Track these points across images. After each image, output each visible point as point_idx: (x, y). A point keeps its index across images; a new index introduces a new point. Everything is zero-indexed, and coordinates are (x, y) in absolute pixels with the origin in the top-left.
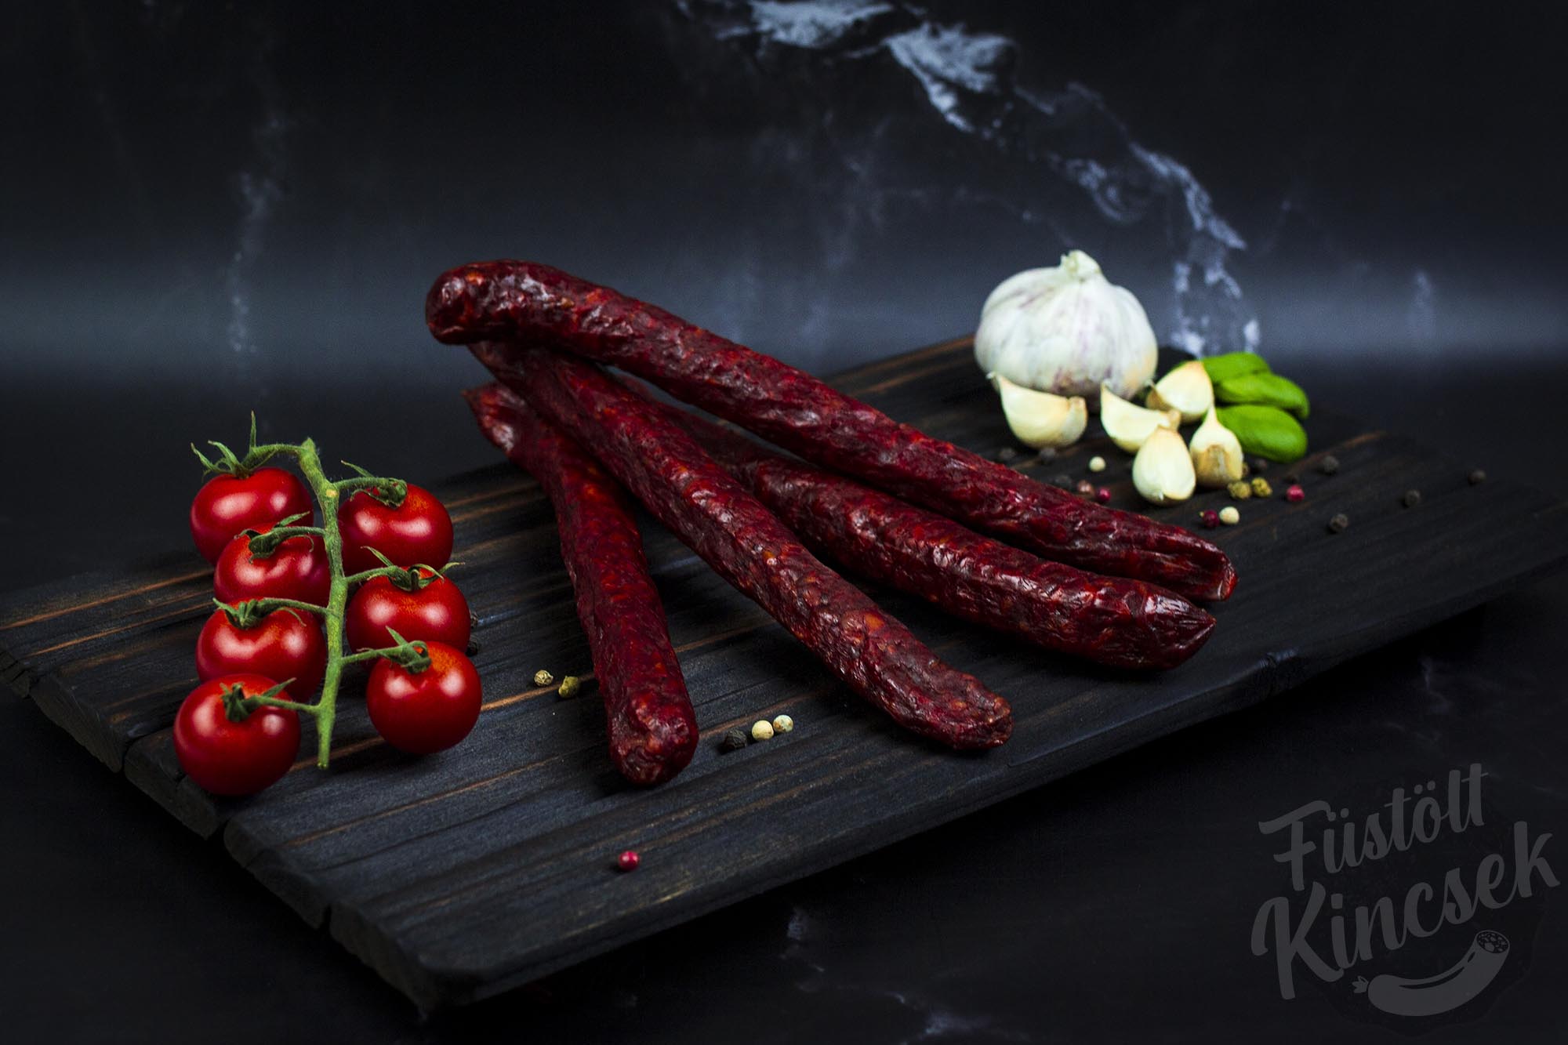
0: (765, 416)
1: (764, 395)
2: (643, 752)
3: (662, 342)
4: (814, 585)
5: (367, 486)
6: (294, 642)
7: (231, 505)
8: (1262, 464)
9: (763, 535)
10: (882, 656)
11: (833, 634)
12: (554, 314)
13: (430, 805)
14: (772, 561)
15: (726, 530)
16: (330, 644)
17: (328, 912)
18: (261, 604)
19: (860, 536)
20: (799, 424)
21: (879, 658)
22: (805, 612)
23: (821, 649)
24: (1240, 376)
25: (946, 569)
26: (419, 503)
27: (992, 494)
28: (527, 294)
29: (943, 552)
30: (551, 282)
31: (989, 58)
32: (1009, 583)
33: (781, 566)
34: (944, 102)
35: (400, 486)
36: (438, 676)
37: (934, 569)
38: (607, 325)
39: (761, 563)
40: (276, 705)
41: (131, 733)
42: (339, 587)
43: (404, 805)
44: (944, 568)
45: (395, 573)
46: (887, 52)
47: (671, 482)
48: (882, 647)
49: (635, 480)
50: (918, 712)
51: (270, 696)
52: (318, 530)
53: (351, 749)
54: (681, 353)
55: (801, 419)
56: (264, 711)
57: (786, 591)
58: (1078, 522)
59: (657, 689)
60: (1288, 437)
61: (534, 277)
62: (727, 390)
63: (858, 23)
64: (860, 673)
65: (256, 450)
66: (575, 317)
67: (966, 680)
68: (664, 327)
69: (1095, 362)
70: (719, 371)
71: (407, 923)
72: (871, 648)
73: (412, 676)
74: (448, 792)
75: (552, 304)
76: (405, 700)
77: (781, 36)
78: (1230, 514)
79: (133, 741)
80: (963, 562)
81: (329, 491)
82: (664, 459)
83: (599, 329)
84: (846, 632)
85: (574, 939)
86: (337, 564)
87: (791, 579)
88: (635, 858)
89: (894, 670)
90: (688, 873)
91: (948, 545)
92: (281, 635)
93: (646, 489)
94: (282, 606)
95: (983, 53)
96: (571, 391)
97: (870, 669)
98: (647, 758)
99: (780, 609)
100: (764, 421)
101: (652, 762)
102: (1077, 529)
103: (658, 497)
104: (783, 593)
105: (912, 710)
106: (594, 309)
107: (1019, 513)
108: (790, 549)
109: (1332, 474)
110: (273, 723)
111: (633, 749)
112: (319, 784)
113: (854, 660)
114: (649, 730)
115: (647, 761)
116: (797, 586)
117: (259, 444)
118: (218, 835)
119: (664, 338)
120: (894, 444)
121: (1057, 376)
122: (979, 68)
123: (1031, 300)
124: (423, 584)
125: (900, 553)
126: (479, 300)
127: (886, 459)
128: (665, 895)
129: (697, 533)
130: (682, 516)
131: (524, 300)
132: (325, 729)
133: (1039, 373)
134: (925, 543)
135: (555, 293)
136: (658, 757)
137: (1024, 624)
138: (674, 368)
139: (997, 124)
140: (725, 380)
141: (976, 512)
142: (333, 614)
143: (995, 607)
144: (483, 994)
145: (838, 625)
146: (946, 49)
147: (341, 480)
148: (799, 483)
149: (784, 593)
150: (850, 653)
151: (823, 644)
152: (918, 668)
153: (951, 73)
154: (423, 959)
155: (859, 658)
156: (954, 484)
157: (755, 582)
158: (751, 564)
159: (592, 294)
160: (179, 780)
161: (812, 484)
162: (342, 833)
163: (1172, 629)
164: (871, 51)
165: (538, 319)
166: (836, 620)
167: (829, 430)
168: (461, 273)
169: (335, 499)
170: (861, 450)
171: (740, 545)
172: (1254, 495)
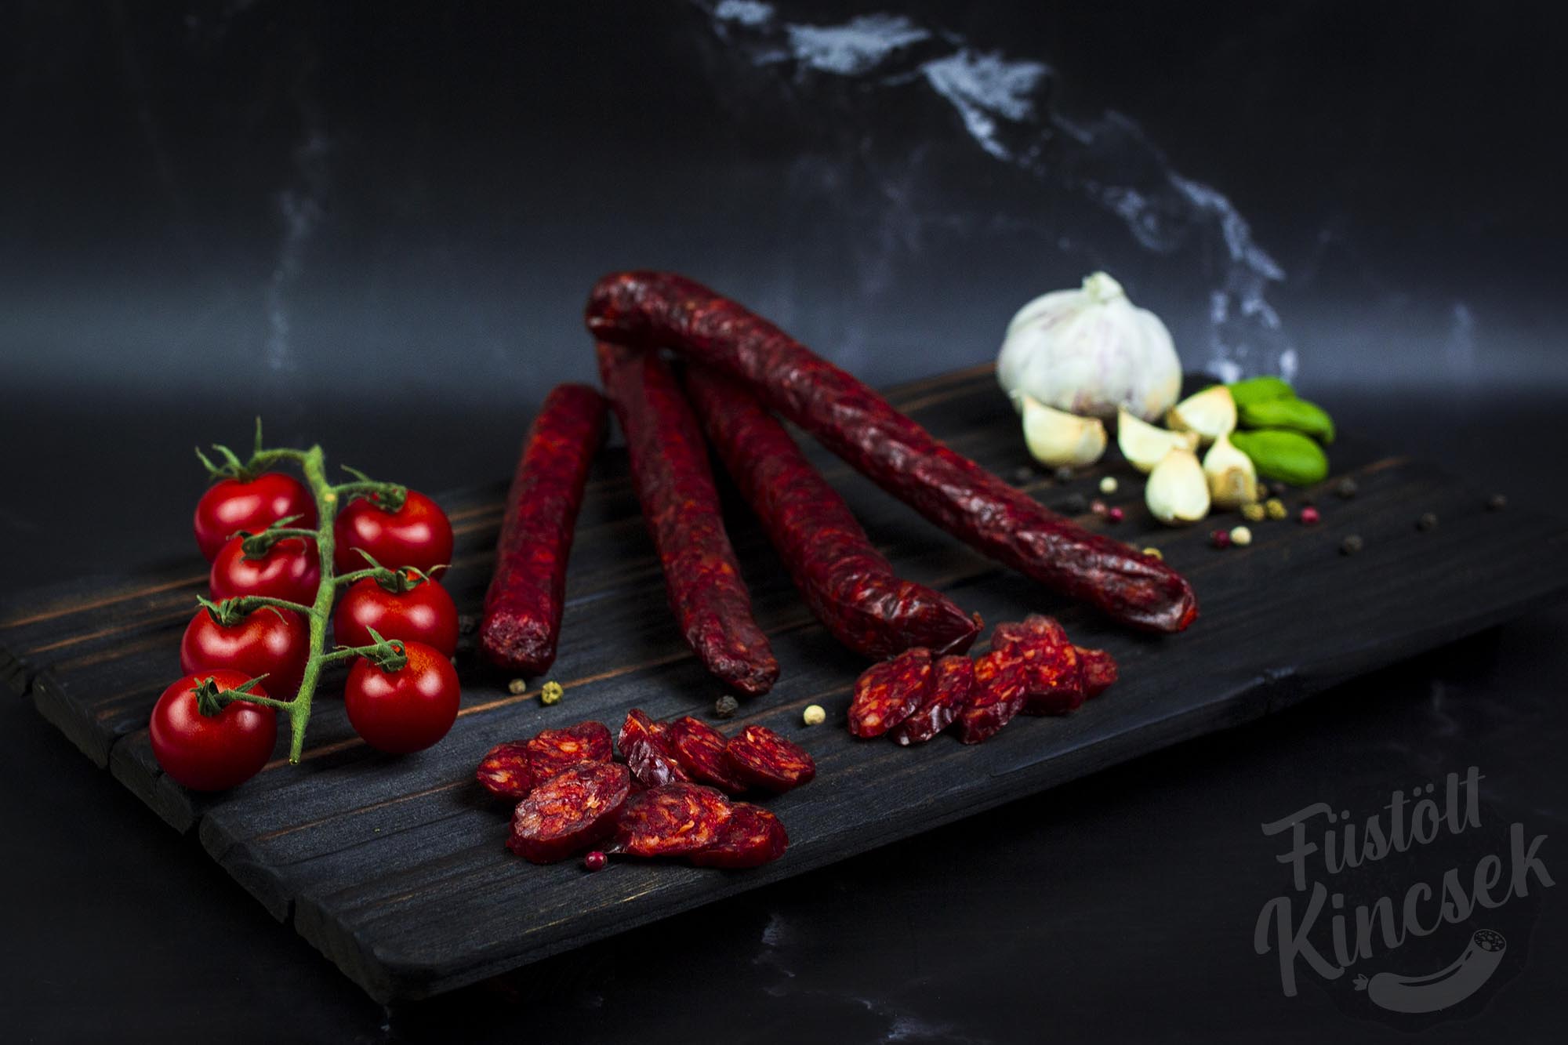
5: (366, 491)
6: (277, 641)
7: (235, 509)
8: (1279, 487)
13: (404, 803)
16: (312, 642)
17: (292, 906)
18: (244, 602)
24: (1264, 400)
26: (417, 508)
31: (1026, 86)
34: (981, 129)
35: (399, 492)
36: (414, 676)
40: (249, 701)
41: (117, 729)
42: (327, 588)
43: (378, 803)
45: (381, 575)
46: (924, 80)
51: (243, 692)
52: (311, 532)
53: (332, 748)
56: (238, 706)
60: (1307, 461)
63: (896, 51)
65: (260, 455)
69: (1113, 385)
71: (366, 917)
73: (389, 675)
74: (424, 791)
76: (381, 700)
77: (819, 61)
78: (1241, 534)
79: (118, 737)
81: (328, 496)
85: (534, 935)
86: (328, 564)
88: (601, 857)
90: (654, 874)
92: (264, 633)
94: (265, 604)
95: (1020, 81)
109: (1349, 498)
110: (249, 718)
112: (297, 781)
117: (264, 448)
118: (194, 829)
121: (1077, 397)
122: (1018, 96)
123: (1054, 321)
124: (410, 585)
128: (629, 895)
132: (299, 725)
133: (1060, 392)
139: (1035, 151)
142: (316, 613)
144: (439, 988)
146: (983, 77)
147: (340, 484)
153: (989, 100)
154: (379, 952)
160: (159, 774)
162: (313, 828)
164: (907, 77)
169: (333, 505)
172: (1268, 518)
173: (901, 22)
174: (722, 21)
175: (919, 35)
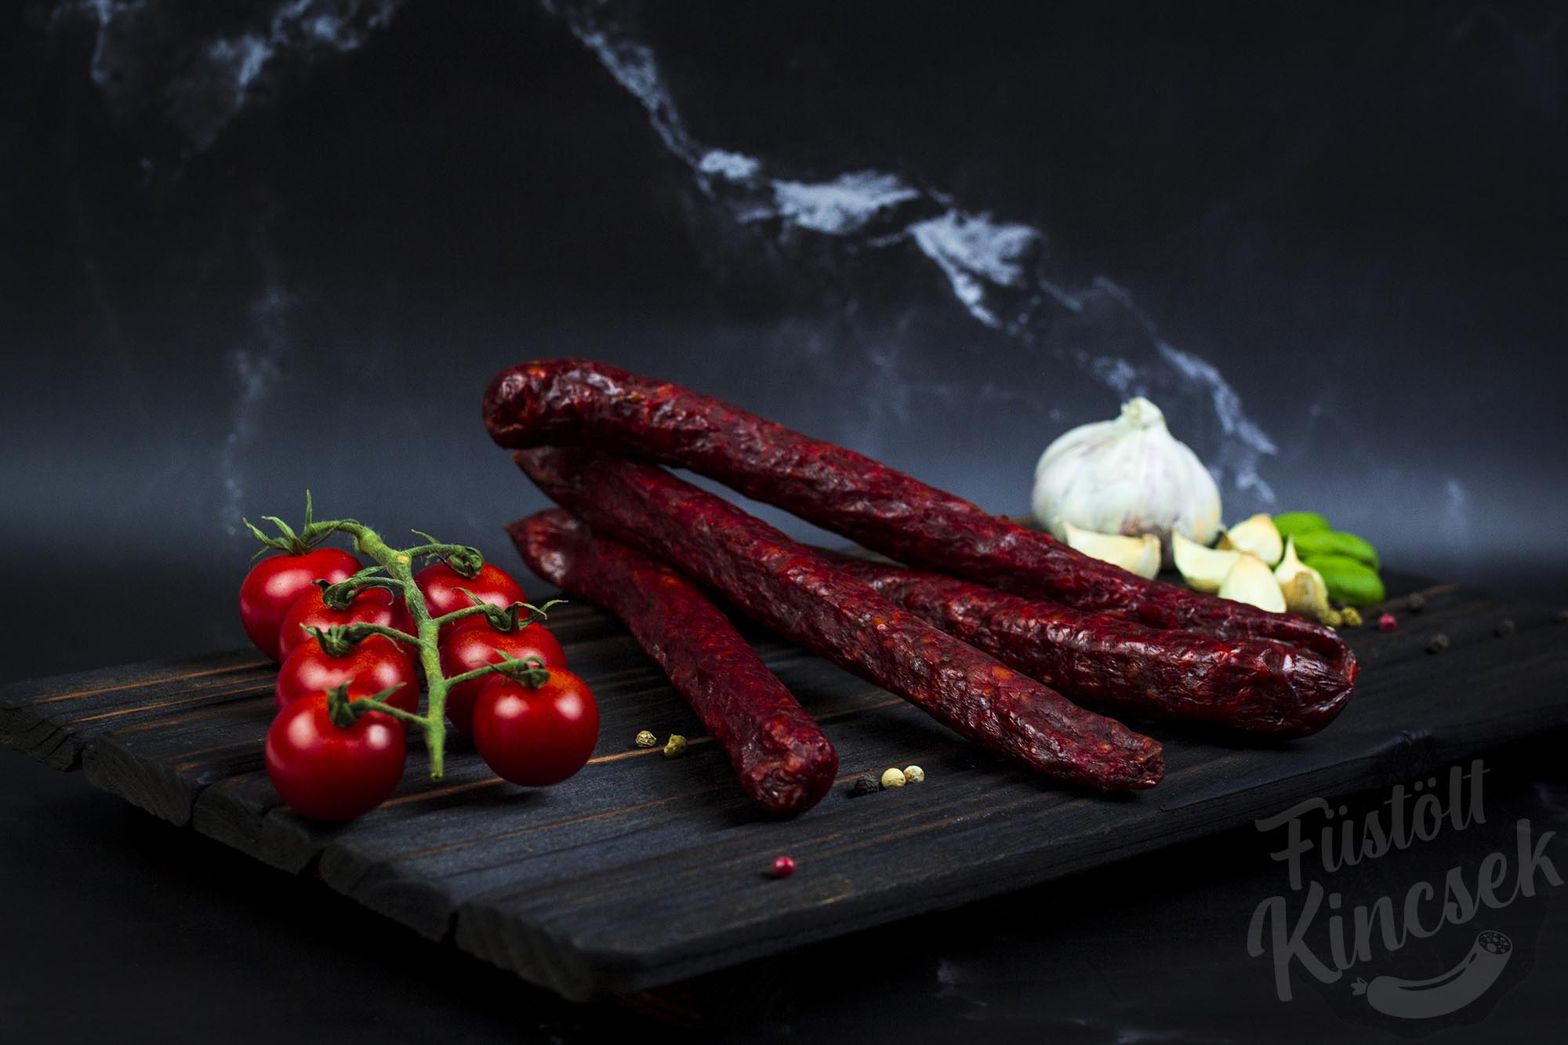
0: (852, 509)
1: (850, 486)
2: (782, 773)
3: (739, 436)
4: (932, 645)
5: (438, 554)
6: (387, 675)
7: (283, 583)
9: (870, 604)
10: (1015, 705)
11: (959, 689)
12: (623, 408)
14: (882, 627)
15: (827, 603)
16: (428, 670)
17: (452, 919)
18: (352, 627)
19: (962, 623)
20: (890, 515)
21: (1012, 706)
22: (925, 672)
23: (945, 708)
25: (1061, 645)
26: (495, 576)
27: (1098, 583)
28: (594, 388)
29: (1057, 628)
30: (618, 378)
31: (1015, 250)
32: (1133, 650)
33: (892, 630)
34: (969, 294)
35: (476, 556)
36: (554, 697)
37: (1049, 645)
38: (680, 418)
39: (870, 630)
40: (384, 713)
41: (201, 780)
42: (426, 626)
44: (1059, 643)
45: (491, 610)
46: (911, 241)
47: (762, 564)
48: (1014, 696)
49: (718, 571)
50: (1060, 755)
51: (378, 701)
52: (394, 581)
54: (760, 446)
55: (891, 510)
56: (368, 719)
57: (901, 654)
58: (1190, 609)
59: (790, 715)
60: (1365, 581)
61: (602, 372)
62: (811, 483)
63: (883, 209)
64: (992, 725)
65: (313, 525)
66: (646, 410)
67: (1110, 723)
68: (741, 421)
69: (1162, 509)
70: (802, 463)
71: (553, 914)
72: (1003, 698)
73: (526, 694)
74: (567, 821)
75: (622, 398)
76: (515, 723)
77: (804, 220)
79: (201, 789)
80: (1080, 636)
81: (400, 559)
82: (751, 542)
83: (671, 424)
84: (973, 685)
85: (738, 931)
86: (422, 610)
87: (905, 641)
88: (790, 862)
89: (1033, 717)
90: (847, 880)
91: (1062, 621)
92: (373, 664)
93: (731, 577)
94: (376, 631)
95: (1009, 244)
96: (641, 492)
97: (1004, 718)
98: (787, 779)
99: (894, 674)
100: (851, 514)
101: (790, 783)
102: (1189, 616)
103: (745, 583)
104: (899, 658)
105: (1054, 752)
106: (667, 402)
107: (1126, 602)
108: (899, 613)
111: (770, 773)
113: (984, 712)
114: (788, 749)
115: (787, 783)
116: (913, 648)
117: (315, 520)
118: (312, 866)
119: (741, 432)
120: (991, 534)
121: (1125, 522)
122: (1006, 260)
123: (1093, 448)
124: (522, 625)
125: (1008, 635)
126: (543, 394)
127: (982, 549)
128: (827, 897)
129: (792, 614)
130: (775, 598)
131: (591, 394)
132: (436, 741)
133: (1105, 520)
134: (1037, 622)
135: (623, 387)
136: (800, 776)
137: (1152, 691)
138: (753, 462)
139: (1023, 319)
140: (809, 472)
141: (1082, 602)
142: (427, 645)
143: (1118, 677)
145: (964, 679)
146: (972, 239)
147: (413, 547)
148: (889, 580)
149: (900, 656)
150: (979, 705)
151: (947, 700)
152: (1057, 714)
153: (977, 265)
154: (577, 942)
155: (990, 708)
156: (1057, 573)
157: (862, 652)
158: (859, 633)
159: (663, 388)
160: (263, 813)
161: (904, 580)
163: (1312, 688)
164: (896, 238)
165: (606, 414)
166: (960, 674)
167: (922, 521)
168: (523, 369)
169: (408, 564)
170: (956, 541)
171: (846, 616)
172: (1347, 621)
173: (889, 180)
174: (706, 175)
175: (908, 194)
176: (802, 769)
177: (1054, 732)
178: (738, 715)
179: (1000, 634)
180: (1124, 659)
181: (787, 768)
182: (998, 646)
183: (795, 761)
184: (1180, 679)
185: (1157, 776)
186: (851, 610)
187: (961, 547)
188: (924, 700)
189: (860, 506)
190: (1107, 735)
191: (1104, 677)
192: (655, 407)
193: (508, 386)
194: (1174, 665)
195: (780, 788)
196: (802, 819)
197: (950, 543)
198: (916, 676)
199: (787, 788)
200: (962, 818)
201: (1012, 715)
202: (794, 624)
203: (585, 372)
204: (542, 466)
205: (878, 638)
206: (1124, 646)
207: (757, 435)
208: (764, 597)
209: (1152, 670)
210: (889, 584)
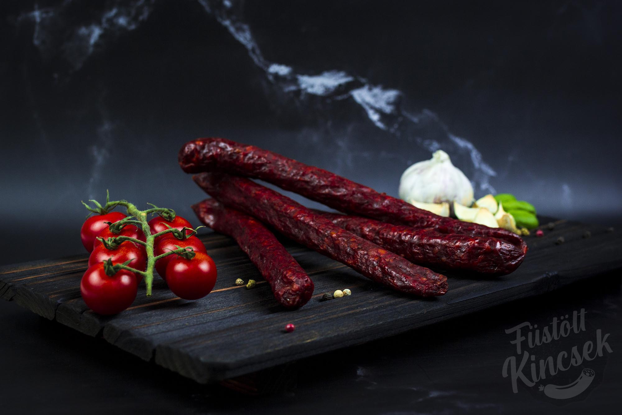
0: (324, 192)
1: (323, 183)
2: (291, 291)
3: (279, 165)
4: (354, 242)
5: (157, 212)
6: (132, 257)
7: (98, 226)
9: (330, 227)
10: (387, 264)
11: (365, 258)
12: (233, 156)
14: (334, 235)
15: (313, 227)
16: (148, 254)
17: (154, 351)
18: (118, 238)
19: (368, 235)
20: (339, 194)
21: (386, 264)
22: (351, 252)
23: (360, 266)
26: (180, 221)
27: (422, 218)
28: (222, 149)
29: (406, 235)
30: (231, 144)
31: (392, 98)
32: (436, 242)
33: (339, 236)
34: (375, 116)
35: (173, 213)
36: (198, 263)
37: (402, 242)
38: (255, 159)
39: (330, 237)
40: (127, 270)
41: (59, 301)
42: (150, 238)
44: (406, 241)
45: (175, 230)
46: (351, 96)
47: (287, 213)
48: (387, 260)
49: (271, 218)
50: (406, 283)
51: (124, 266)
52: (139, 222)
54: (287, 169)
55: (339, 192)
56: (122, 272)
57: (342, 246)
58: (459, 227)
59: (295, 268)
60: (531, 219)
61: (225, 142)
62: (307, 182)
63: (341, 85)
64: (379, 272)
65: (109, 203)
66: (242, 156)
67: (426, 269)
68: (280, 159)
69: (450, 193)
70: (304, 174)
72: (383, 261)
73: (187, 262)
74: (204, 313)
75: (232, 152)
77: (310, 89)
79: (60, 304)
80: (415, 238)
81: (142, 214)
82: (283, 205)
83: (252, 161)
84: (371, 256)
85: (270, 353)
86: (149, 232)
87: (344, 241)
88: (293, 326)
89: (395, 268)
90: (316, 333)
91: (408, 232)
92: (127, 252)
93: (276, 220)
94: (127, 239)
95: (389, 96)
96: (241, 188)
97: (383, 269)
98: (293, 293)
99: (340, 254)
100: (323, 194)
101: (294, 295)
102: (459, 230)
103: (281, 221)
104: (341, 247)
105: (403, 282)
106: (250, 153)
107: (434, 225)
108: (342, 230)
109: (554, 229)
110: (125, 279)
111: (286, 292)
113: (375, 267)
114: (293, 281)
115: (293, 295)
116: (347, 243)
117: (110, 201)
118: (101, 333)
119: (280, 163)
120: (379, 200)
121: (435, 199)
122: (389, 103)
123: (422, 171)
124: (187, 237)
125: (386, 238)
126: (201, 151)
127: (376, 206)
128: (308, 339)
129: (300, 232)
130: (293, 227)
131: (220, 151)
132: (149, 281)
133: (427, 198)
134: (397, 233)
135: (233, 147)
136: (298, 292)
137: (444, 258)
138: (284, 175)
139: (396, 126)
140: (307, 178)
141: (416, 225)
142: (149, 245)
143: (430, 253)
145: (367, 254)
146: (375, 95)
147: (147, 210)
149: (341, 246)
150: (373, 264)
151: (360, 263)
152: (404, 267)
153: (377, 106)
154: (202, 359)
155: (378, 266)
156: (406, 214)
157: (327, 246)
158: (325, 238)
159: (249, 147)
160: (82, 313)
161: (345, 219)
163: (508, 255)
164: (345, 96)
165: (226, 158)
166: (365, 252)
167: (351, 196)
168: (193, 142)
169: (145, 216)
170: (366, 203)
171: (320, 232)
173: (342, 74)
174: (271, 74)
175: (349, 79)
176: (299, 289)
177: (403, 274)
178: (274, 270)
179: (383, 238)
180: (432, 246)
181: (293, 289)
182: (383, 243)
183: (296, 286)
184: (455, 253)
185: (445, 290)
186: (322, 230)
187: (367, 206)
188: (351, 264)
189: (327, 191)
190: (425, 274)
191: (424, 253)
192: (245, 155)
193: (188, 148)
194: (452, 248)
195: (290, 297)
196: (300, 310)
197: (363, 204)
198: (348, 254)
199: (293, 297)
200: (365, 309)
201: (386, 268)
202: (300, 237)
203: (218, 142)
204: (204, 181)
205: (333, 240)
206: (432, 241)
207: (286, 164)
208: (289, 227)
209: (444, 250)
210: (340, 221)
